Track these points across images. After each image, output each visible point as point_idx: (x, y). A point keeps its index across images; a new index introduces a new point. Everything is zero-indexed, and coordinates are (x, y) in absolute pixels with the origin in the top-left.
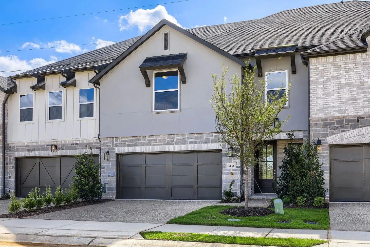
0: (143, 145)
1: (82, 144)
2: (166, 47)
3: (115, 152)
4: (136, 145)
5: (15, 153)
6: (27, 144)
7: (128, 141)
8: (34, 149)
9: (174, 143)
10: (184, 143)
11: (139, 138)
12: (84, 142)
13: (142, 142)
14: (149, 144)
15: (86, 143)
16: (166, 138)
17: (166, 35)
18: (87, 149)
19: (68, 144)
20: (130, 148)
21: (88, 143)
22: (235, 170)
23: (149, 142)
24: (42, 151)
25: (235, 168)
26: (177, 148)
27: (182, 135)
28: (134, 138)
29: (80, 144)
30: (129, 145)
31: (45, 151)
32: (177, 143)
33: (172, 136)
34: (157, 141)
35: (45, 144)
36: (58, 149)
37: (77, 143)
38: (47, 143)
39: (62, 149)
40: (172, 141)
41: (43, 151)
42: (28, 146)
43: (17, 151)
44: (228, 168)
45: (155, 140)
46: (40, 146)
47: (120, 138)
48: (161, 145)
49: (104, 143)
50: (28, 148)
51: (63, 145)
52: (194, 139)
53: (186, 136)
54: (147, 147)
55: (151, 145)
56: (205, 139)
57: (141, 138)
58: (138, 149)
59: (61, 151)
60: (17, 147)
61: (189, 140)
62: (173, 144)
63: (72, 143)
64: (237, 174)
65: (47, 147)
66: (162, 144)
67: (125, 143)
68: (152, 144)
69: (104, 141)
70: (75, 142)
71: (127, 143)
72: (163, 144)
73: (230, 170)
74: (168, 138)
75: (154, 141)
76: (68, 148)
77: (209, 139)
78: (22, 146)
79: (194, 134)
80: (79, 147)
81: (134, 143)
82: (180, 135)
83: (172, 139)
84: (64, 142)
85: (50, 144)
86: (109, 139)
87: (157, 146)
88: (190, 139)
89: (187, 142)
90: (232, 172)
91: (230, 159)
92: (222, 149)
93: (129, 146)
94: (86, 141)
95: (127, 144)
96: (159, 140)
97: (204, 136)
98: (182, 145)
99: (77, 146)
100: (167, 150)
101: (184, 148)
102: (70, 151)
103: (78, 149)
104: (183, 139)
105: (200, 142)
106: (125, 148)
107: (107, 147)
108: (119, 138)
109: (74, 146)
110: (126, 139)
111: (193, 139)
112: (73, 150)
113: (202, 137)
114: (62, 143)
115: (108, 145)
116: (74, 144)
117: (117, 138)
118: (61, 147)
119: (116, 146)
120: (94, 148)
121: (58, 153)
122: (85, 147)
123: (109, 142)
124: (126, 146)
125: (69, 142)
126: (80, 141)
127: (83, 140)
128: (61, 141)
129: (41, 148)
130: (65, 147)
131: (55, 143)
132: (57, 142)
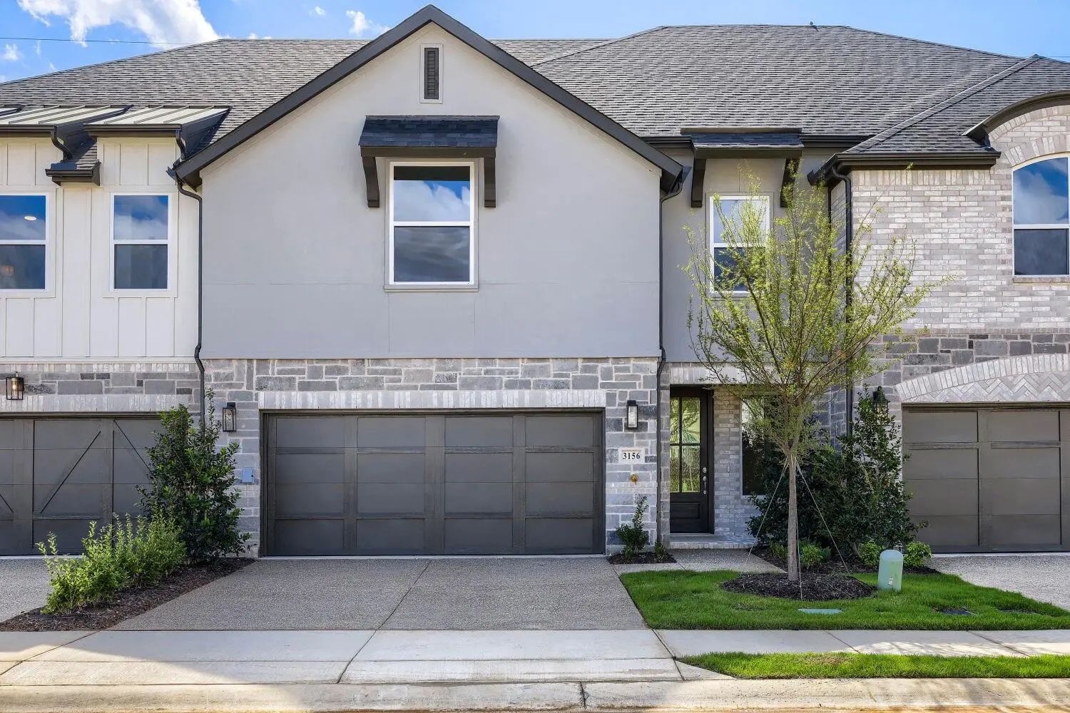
0: (357, 388)
1: (124, 378)
2: (431, 90)
3: (256, 405)
4: (330, 387)
7: (302, 372)
9: (458, 383)
10: (490, 385)
11: (340, 364)
12: (132, 369)
13: (351, 378)
14: (375, 384)
15: (138, 375)
16: (433, 368)
17: (431, 56)
18: (141, 392)
19: (71, 376)
20: (309, 394)
21: (146, 375)
22: (643, 468)
23: (377, 380)
25: (642, 461)
26: (467, 399)
27: (483, 361)
28: (324, 365)
29: (116, 375)
30: (305, 387)
32: (467, 385)
33: (451, 364)
34: (403, 378)
36: (31, 390)
37: (106, 371)
39: (43, 389)
40: (450, 379)
44: (622, 461)
45: (395, 372)
47: (276, 361)
48: (415, 388)
49: (217, 376)
51: (51, 376)
52: (520, 375)
53: (495, 364)
54: (370, 395)
55: (381, 388)
56: (555, 376)
57: (349, 365)
58: (338, 400)
59: (41, 397)
61: (505, 378)
62: (454, 388)
63: (85, 370)
64: (647, 479)
66: (419, 385)
67: (291, 380)
68: (385, 385)
69: (216, 371)
70: (95, 369)
71: (300, 378)
72: (423, 388)
73: (627, 467)
74: (437, 370)
75: (391, 376)
76: (67, 389)
77: (567, 376)
79: (520, 361)
80: (111, 386)
81: (324, 380)
82: (477, 362)
83: (449, 372)
84: (52, 366)
86: (235, 363)
87: (402, 392)
88: (508, 374)
89: (498, 385)
90: (632, 473)
91: (627, 435)
92: (604, 408)
93: (308, 390)
94: (138, 366)
95: (300, 383)
96: (407, 372)
97: (552, 367)
98: (483, 393)
99: (103, 381)
100: (434, 404)
101: (488, 399)
102: (75, 399)
103: (108, 391)
104: (487, 372)
105: (539, 385)
106: (293, 393)
107: (228, 391)
108: (271, 362)
109: (91, 381)
110: (296, 366)
111: (517, 373)
112: (89, 396)
113: (544, 371)
114: (46, 370)
115: (231, 384)
116: (91, 376)
117: (263, 363)
118: (40, 382)
119: (261, 389)
120: (170, 391)
121: (30, 404)
122: (136, 386)
123: (235, 375)
124: (297, 388)
125: (74, 367)
126: (117, 366)
127: (128, 365)
128: (41, 365)
130: (57, 385)
131: (19, 369)
132: (24, 365)
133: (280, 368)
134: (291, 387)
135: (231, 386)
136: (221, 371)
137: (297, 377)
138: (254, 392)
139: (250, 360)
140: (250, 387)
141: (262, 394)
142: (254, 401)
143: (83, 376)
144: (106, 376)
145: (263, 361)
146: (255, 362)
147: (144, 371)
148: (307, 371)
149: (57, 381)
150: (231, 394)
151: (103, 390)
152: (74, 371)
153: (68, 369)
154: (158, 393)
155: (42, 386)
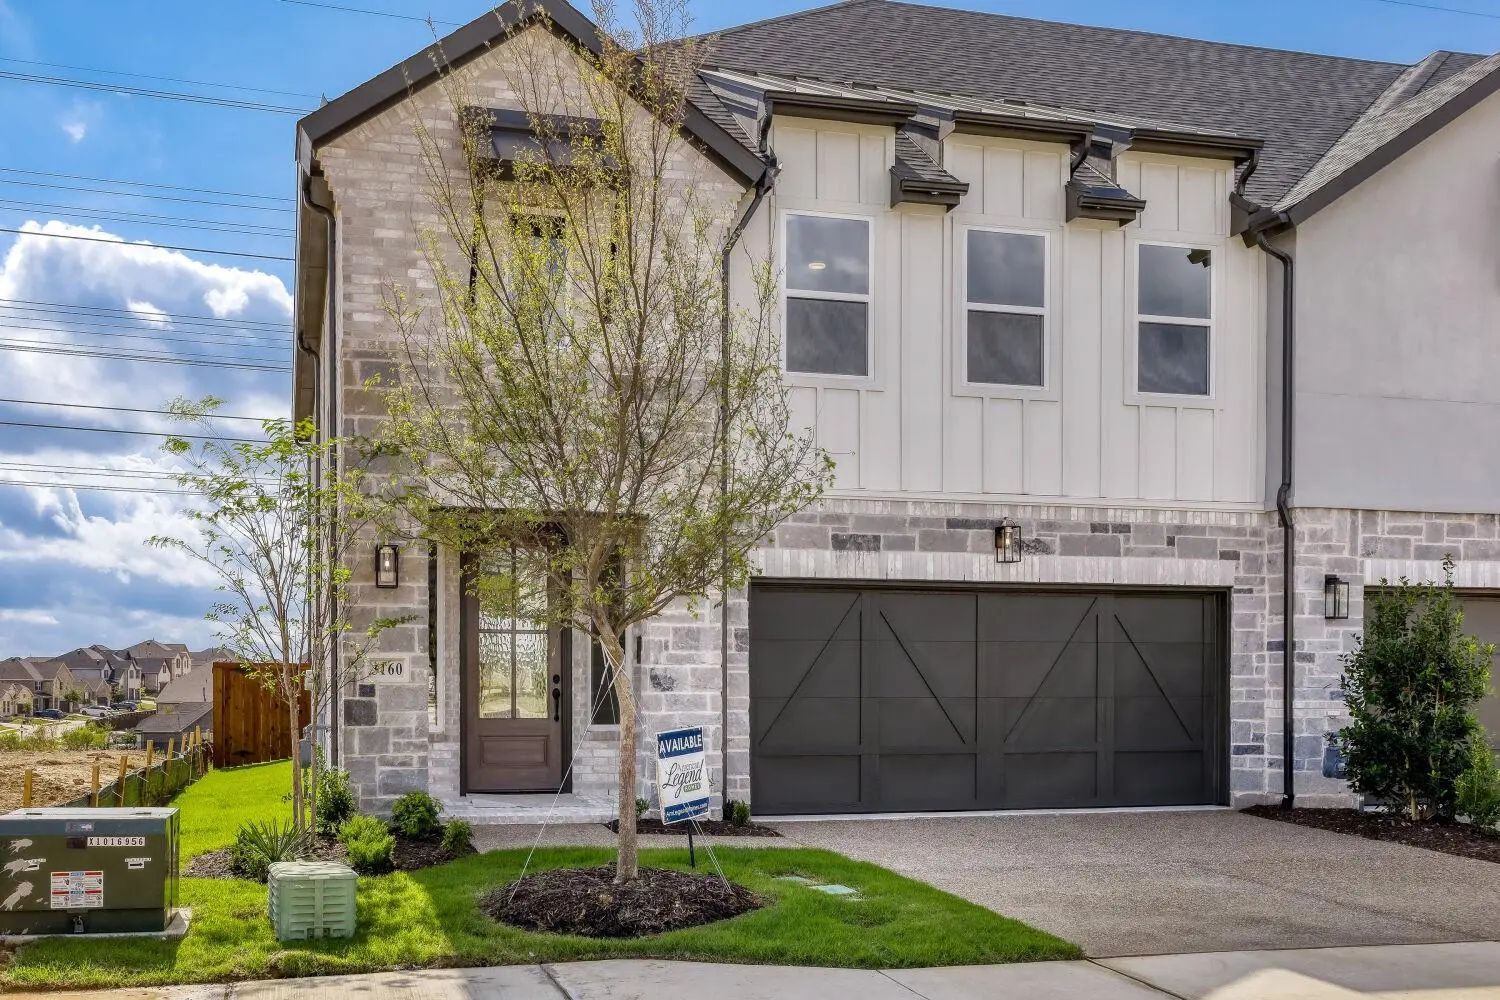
0: (1485, 556)
1: (1149, 531)
3: (1361, 579)
5: (752, 551)
6: (832, 509)
7: (1417, 531)
8: (877, 539)
12: (1161, 519)
13: (1479, 542)
15: (1169, 528)
18: (1173, 555)
19: (1077, 526)
20: (1427, 564)
21: (1180, 529)
24: (924, 554)
28: (1445, 522)
29: (1138, 527)
30: (1422, 553)
31: (946, 555)
35: (943, 513)
37: (1125, 521)
38: (958, 513)
39: (1040, 547)
41: (930, 555)
42: (839, 519)
43: (768, 541)
46: (915, 522)
47: (1387, 513)
50: (834, 529)
51: (1050, 526)
57: (1475, 522)
58: (1464, 574)
59: (1036, 559)
60: (762, 517)
63: (1096, 519)
65: (953, 530)
67: (1405, 543)
69: (1312, 526)
70: (1111, 517)
71: (1416, 540)
76: (1071, 547)
78: (797, 518)
80: (1132, 545)
81: (1445, 544)
84: (1052, 510)
85: (974, 515)
86: (1336, 515)
93: (1426, 558)
94: (1169, 514)
95: (1417, 548)
99: (1121, 536)
102: (1083, 564)
103: (1128, 552)
106: (1408, 562)
107: (1326, 556)
108: (1381, 514)
109: (1104, 535)
110: (1411, 522)
112: (1103, 560)
114: (1044, 516)
115: (1329, 547)
116: (1104, 528)
117: (1370, 514)
118: (1035, 535)
119: (1368, 554)
120: (1210, 556)
121: (1021, 570)
122: (1165, 546)
123: (1335, 533)
124: (1412, 555)
125: (1082, 511)
126: (1140, 514)
127: (1155, 511)
128: (1036, 507)
129: (916, 534)
130: (1058, 540)
131: (1006, 513)
132: (1013, 507)
133: (1392, 524)
134: (1405, 555)
135: (1329, 548)
136: (1319, 527)
137: (1412, 538)
138: (1359, 559)
139: (1354, 511)
140: (1353, 550)
141: (1368, 562)
142: (1358, 574)
143: (1094, 528)
144: (1124, 528)
145: (1371, 512)
146: (1360, 514)
147: (1176, 522)
148: (1424, 528)
149: (1058, 534)
150: (1329, 562)
151: (1122, 550)
152: (1081, 520)
153: (1075, 515)
154: (1196, 557)
155: (1037, 541)
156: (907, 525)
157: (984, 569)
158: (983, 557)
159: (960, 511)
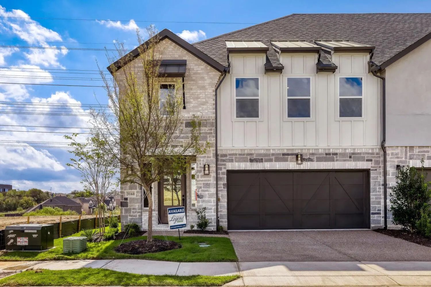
1: (343, 155)
5: (227, 164)
6: (249, 152)
7: (428, 152)
8: (262, 159)
12: (347, 151)
15: (350, 153)
18: (351, 161)
19: (321, 154)
21: (353, 154)
24: (275, 163)
29: (340, 154)
31: (282, 163)
35: (281, 152)
36: (304, 160)
37: (336, 152)
38: (285, 152)
39: (310, 160)
41: (277, 163)
42: (251, 154)
43: (232, 161)
46: (273, 154)
47: (417, 147)
49: (392, 154)
50: (250, 157)
51: (313, 154)
59: (309, 163)
60: (230, 155)
63: (327, 152)
65: (284, 156)
67: (423, 155)
70: (331, 151)
76: (319, 160)
78: (240, 155)
80: (338, 158)
84: (313, 150)
85: (290, 152)
86: (399, 148)
94: (350, 150)
95: (428, 157)
99: (335, 156)
102: (323, 164)
103: (337, 160)
108: (415, 147)
109: (329, 156)
110: (425, 149)
112: (329, 163)
114: (311, 152)
116: (329, 154)
118: (308, 157)
119: (411, 159)
120: (363, 160)
121: (304, 166)
122: (349, 158)
123: (400, 153)
124: (426, 159)
125: (323, 150)
126: (341, 150)
127: (345, 149)
128: (308, 149)
129: (273, 158)
130: (315, 158)
131: (300, 151)
132: (302, 149)
133: (419, 150)
134: (424, 158)
135: (398, 158)
136: (394, 152)
137: (426, 154)
138: (408, 160)
139: (406, 147)
140: (406, 158)
141: (411, 161)
142: (408, 164)
143: (326, 154)
144: (336, 154)
145: (412, 148)
147: (352, 152)
148: (430, 151)
149: (315, 156)
150: (398, 161)
151: (335, 160)
152: (322, 152)
153: (320, 151)
154: (358, 161)
155: (309, 158)
156: (271, 155)
157: (293, 166)
158: (293, 163)
159: (286, 151)
